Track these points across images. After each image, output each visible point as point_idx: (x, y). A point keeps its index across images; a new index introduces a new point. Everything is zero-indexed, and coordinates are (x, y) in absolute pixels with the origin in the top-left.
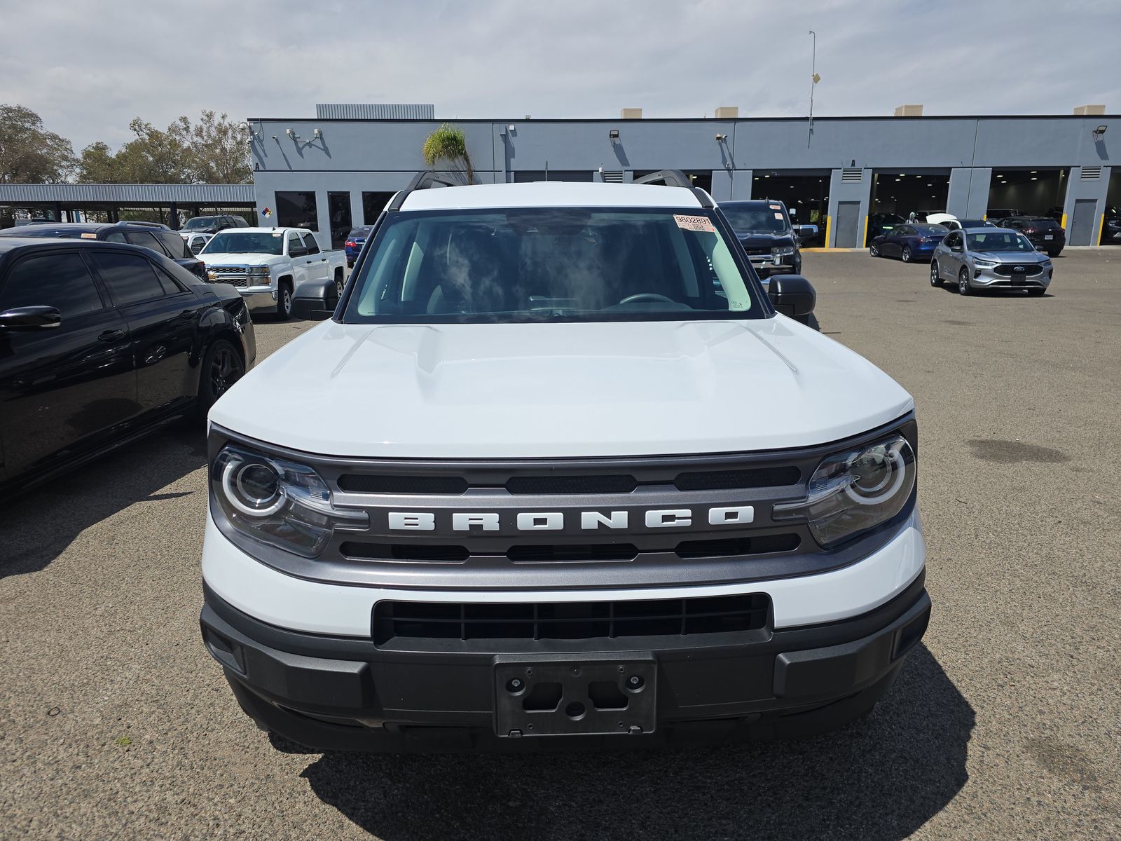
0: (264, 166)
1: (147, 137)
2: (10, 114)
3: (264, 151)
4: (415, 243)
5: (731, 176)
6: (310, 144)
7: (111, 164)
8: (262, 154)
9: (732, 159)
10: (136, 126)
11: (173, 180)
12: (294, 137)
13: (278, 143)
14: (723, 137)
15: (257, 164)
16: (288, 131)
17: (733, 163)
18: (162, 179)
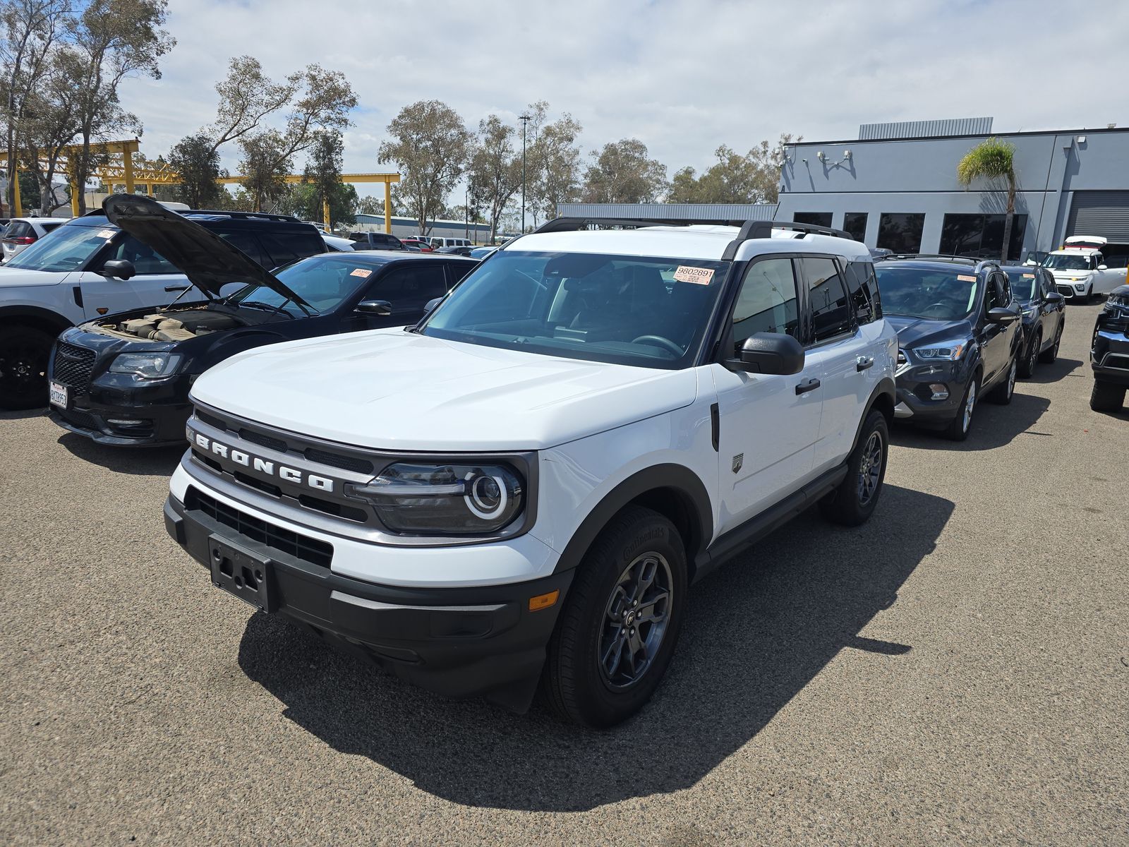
0: (789, 188)
1: (728, 161)
2: (627, 146)
3: (792, 174)
6: (838, 166)
7: (693, 186)
8: (790, 176)
10: (721, 152)
11: (741, 200)
12: (824, 159)
13: (807, 166)
15: (784, 186)
16: (819, 154)
18: (731, 199)
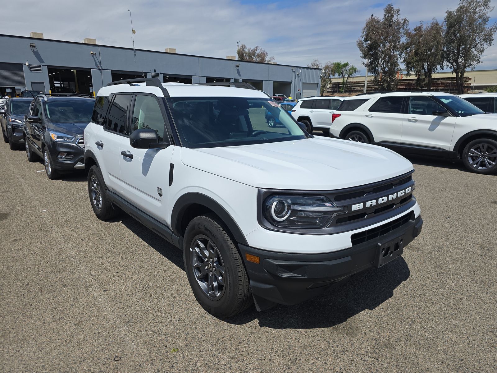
4: (141, 110)
5: (101, 72)
9: (100, 64)
14: (94, 53)
17: (101, 66)
